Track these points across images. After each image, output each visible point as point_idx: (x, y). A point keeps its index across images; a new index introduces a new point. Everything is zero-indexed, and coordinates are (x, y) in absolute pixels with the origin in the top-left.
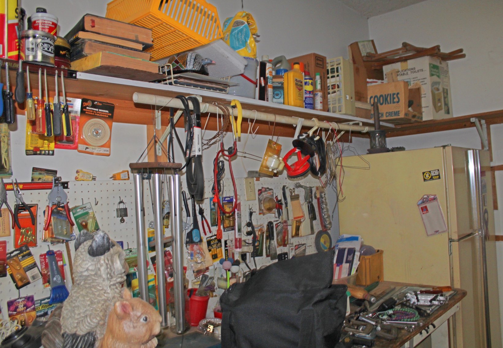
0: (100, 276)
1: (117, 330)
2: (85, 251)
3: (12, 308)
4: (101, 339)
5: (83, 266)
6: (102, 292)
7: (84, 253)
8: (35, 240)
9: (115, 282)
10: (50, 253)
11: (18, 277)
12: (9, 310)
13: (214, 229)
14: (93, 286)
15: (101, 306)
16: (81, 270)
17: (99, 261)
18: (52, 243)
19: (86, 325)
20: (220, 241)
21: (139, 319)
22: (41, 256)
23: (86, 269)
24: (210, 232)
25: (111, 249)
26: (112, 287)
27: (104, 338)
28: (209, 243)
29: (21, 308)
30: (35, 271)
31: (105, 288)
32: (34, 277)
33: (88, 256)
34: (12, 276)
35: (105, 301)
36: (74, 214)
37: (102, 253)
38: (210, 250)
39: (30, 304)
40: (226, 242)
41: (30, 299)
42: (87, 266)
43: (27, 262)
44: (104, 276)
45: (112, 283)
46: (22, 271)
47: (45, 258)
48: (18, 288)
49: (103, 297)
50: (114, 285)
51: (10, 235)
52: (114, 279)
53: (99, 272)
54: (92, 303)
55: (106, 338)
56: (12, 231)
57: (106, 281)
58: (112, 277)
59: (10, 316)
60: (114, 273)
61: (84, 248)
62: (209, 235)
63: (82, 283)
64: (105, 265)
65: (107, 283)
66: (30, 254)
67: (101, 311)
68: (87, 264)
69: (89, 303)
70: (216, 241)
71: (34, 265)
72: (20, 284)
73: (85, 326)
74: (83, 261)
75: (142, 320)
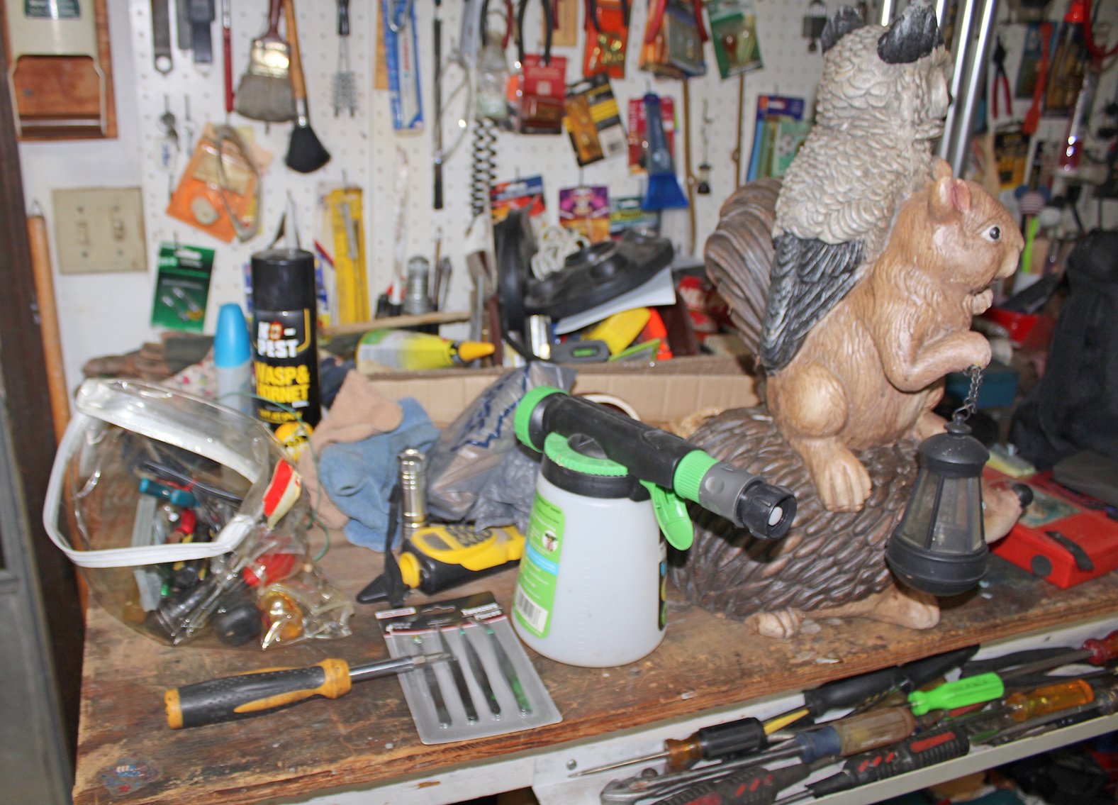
0: (898, 113)
1: (924, 245)
2: (865, 47)
3: (567, 204)
4: (871, 263)
5: (858, 84)
6: (893, 153)
7: (864, 53)
8: (623, 63)
9: (926, 136)
10: (651, 100)
11: (583, 140)
12: (561, 207)
13: (1021, 108)
14: (873, 134)
15: (888, 186)
16: (851, 92)
17: (901, 76)
18: (658, 75)
19: (846, 223)
20: (1026, 138)
21: (979, 231)
22: (632, 102)
23: (863, 92)
24: (1009, 111)
25: (934, 50)
26: (919, 147)
27: (880, 262)
28: (999, 140)
29: (582, 208)
30: (616, 134)
31: (901, 146)
32: (613, 147)
33: (876, 58)
34: (572, 136)
35: (898, 175)
36: (710, 13)
37: (911, 59)
38: (998, 159)
39: (599, 202)
40: (1040, 145)
41: (600, 192)
42: (867, 85)
43: (601, 111)
44: (907, 114)
45: (918, 136)
46: (591, 130)
47: (638, 110)
48: (581, 163)
49: (895, 166)
50: (921, 141)
51: (574, 44)
52: (926, 127)
53: (896, 104)
54: (866, 173)
55: (886, 261)
56: (581, 36)
57: (908, 128)
58: (921, 122)
59: (563, 220)
60: (927, 112)
61: (861, 42)
62: (1003, 118)
63: (845, 126)
64: (913, 86)
65: (907, 133)
66: (609, 95)
67: (886, 197)
68: (869, 80)
69: (859, 173)
70: (1018, 139)
71: (615, 121)
72: (585, 156)
73: (842, 224)
74: (860, 70)
75: (986, 234)
